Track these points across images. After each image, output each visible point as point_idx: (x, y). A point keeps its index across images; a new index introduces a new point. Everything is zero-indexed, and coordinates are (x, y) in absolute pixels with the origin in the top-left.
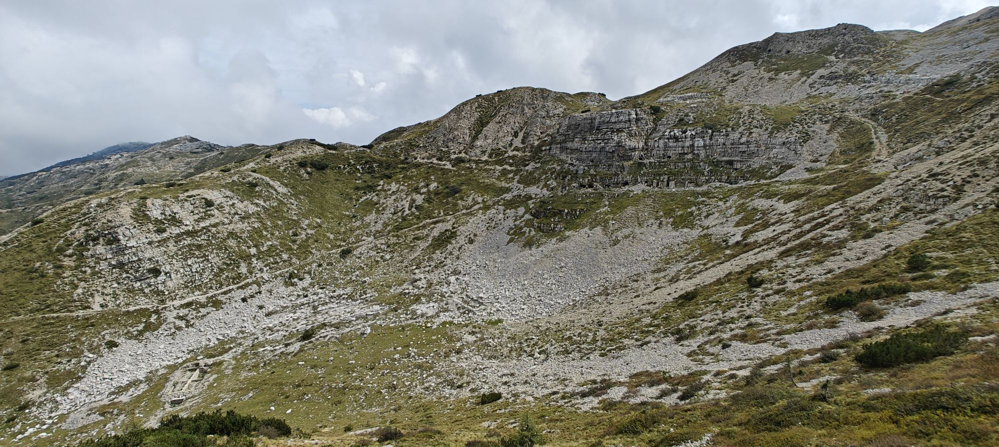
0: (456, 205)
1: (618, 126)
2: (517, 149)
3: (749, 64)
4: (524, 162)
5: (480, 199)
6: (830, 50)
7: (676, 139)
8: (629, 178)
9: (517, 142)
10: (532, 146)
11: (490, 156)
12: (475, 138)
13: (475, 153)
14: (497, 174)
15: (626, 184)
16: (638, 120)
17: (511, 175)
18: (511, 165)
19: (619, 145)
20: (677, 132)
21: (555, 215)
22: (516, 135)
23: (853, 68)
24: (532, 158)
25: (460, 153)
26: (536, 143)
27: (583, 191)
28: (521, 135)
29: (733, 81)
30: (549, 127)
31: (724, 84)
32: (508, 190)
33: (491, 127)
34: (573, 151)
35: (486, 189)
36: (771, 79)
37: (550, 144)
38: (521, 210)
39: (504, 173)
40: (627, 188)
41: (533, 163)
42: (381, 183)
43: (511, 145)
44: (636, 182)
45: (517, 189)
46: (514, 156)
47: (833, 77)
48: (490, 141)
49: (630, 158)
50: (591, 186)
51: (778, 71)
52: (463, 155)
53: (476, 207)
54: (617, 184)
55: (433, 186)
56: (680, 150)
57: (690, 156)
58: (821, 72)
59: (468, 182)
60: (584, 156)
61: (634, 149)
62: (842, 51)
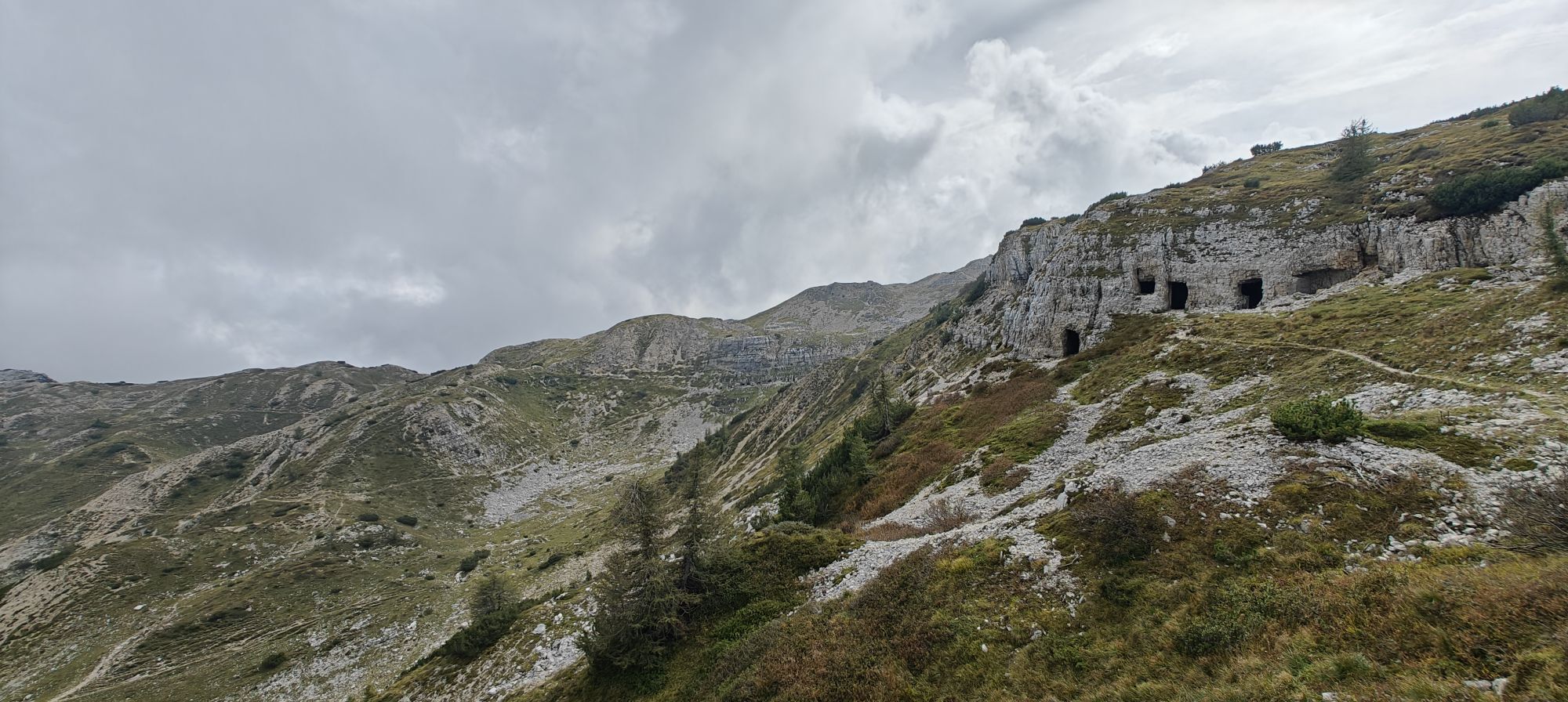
0: (647, 405)
1: (759, 346)
2: (679, 363)
3: (821, 303)
4: (690, 372)
5: (666, 400)
6: (865, 298)
7: (794, 354)
8: (771, 378)
9: (678, 358)
10: (693, 361)
11: (659, 368)
12: (641, 355)
13: (645, 368)
14: (672, 381)
15: (770, 381)
16: (770, 343)
17: (684, 382)
18: (680, 375)
19: (763, 358)
20: (794, 350)
21: (730, 403)
22: (675, 352)
23: (877, 312)
24: (696, 369)
25: (631, 367)
26: (695, 358)
27: (743, 387)
28: (679, 352)
29: (814, 314)
30: (701, 347)
31: (809, 316)
32: (686, 392)
33: (653, 347)
34: (726, 363)
35: (668, 392)
36: (836, 315)
37: (708, 358)
38: (704, 403)
39: (677, 381)
40: (771, 384)
41: (697, 373)
42: (568, 393)
43: (674, 360)
44: (775, 380)
45: (693, 391)
46: (680, 369)
47: (868, 316)
48: (656, 358)
49: (769, 366)
50: (748, 384)
51: (840, 310)
52: (634, 369)
53: (666, 404)
54: (764, 382)
55: (620, 393)
56: (797, 360)
57: (803, 363)
58: (862, 312)
59: (650, 388)
60: (739, 365)
61: (771, 361)
62: (871, 300)
